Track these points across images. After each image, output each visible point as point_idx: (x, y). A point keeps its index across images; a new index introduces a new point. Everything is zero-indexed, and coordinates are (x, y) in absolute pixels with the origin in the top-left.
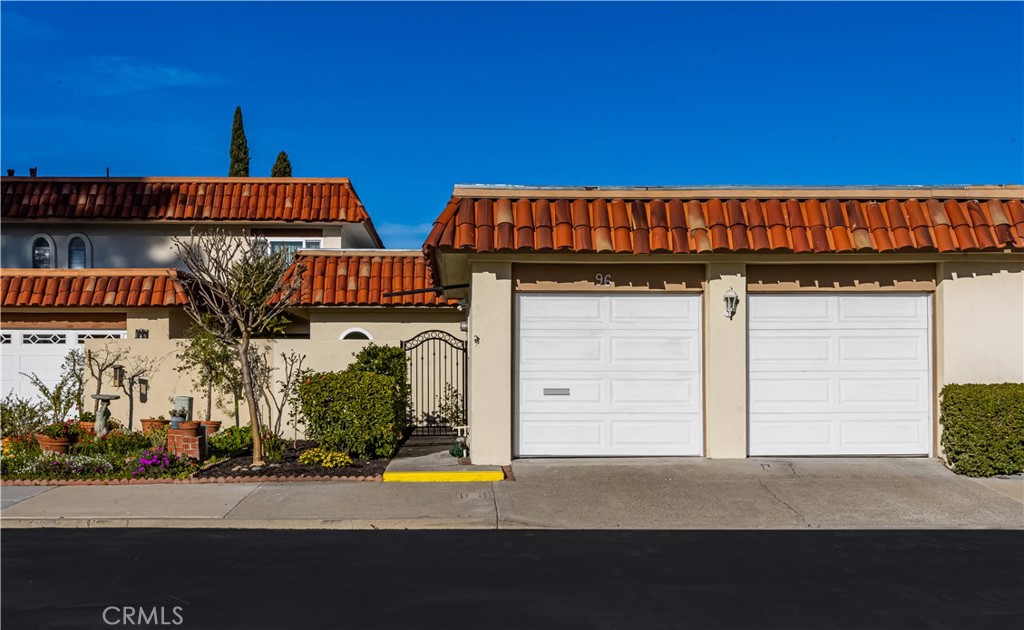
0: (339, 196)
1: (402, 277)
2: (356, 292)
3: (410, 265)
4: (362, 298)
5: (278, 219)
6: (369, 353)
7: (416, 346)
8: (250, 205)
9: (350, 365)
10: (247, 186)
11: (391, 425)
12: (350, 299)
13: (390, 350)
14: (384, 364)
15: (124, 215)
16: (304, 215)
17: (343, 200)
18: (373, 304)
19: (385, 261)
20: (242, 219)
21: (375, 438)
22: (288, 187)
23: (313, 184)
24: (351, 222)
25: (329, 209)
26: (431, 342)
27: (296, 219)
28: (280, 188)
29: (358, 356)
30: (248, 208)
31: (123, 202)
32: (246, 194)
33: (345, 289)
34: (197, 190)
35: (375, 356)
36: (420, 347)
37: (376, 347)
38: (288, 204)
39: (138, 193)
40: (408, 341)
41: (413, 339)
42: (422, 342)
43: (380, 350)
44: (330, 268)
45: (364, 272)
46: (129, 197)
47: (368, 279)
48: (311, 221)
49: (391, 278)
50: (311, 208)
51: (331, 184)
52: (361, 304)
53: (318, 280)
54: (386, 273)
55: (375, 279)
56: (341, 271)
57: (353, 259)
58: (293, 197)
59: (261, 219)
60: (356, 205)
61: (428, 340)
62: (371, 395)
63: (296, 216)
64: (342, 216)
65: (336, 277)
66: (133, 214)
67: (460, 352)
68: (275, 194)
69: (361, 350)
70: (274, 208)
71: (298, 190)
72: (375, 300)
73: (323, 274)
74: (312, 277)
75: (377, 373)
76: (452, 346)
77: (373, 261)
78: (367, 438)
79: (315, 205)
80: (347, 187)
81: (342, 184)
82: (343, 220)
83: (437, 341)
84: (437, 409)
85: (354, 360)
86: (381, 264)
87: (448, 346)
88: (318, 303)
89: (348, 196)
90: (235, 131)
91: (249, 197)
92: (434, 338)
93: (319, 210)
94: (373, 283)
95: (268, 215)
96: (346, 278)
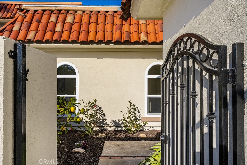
1: (97, 24)
2: (62, 32)
3: (103, 16)
4: (65, 37)
19: (85, 13)
33: (53, 30)
44: (45, 17)
45: (69, 20)
47: (72, 24)
49: (89, 24)
53: (34, 25)
54: (85, 20)
55: (77, 25)
56: (53, 19)
57: (62, 12)
65: (48, 23)
73: (39, 22)
74: (30, 23)
77: (77, 13)
86: (82, 16)
94: (75, 27)
96: (55, 24)
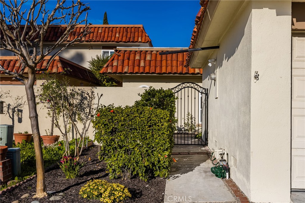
0: (139, 32)
1: (167, 60)
2: (144, 67)
4: (147, 70)
5: (113, 41)
6: (149, 94)
7: (178, 92)
8: (102, 36)
9: (136, 102)
10: (101, 28)
11: (167, 153)
12: (141, 71)
13: (164, 92)
14: (160, 101)
15: (49, 40)
16: (124, 40)
17: (140, 34)
18: (153, 73)
19: (158, 53)
20: (98, 41)
21: (153, 164)
22: (117, 29)
23: (128, 27)
24: (144, 43)
25: (134, 37)
26: (186, 89)
27: (120, 41)
28: (114, 29)
29: (142, 95)
30: (101, 37)
31: (50, 34)
32: (100, 31)
33: (139, 66)
34: (80, 30)
35: (154, 96)
36: (180, 92)
37: (154, 90)
38: (117, 35)
39: (56, 31)
40: (173, 89)
41: (176, 87)
42: (181, 89)
43: (157, 91)
44: (132, 56)
45: (148, 58)
46: (52, 33)
47: (150, 61)
48: (127, 42)
49: (161, 61)
50: (127, 37)
51: (136, 27)
52: (147, 73)
53: (126, 62)
54: (159, 58)
55: (154, 61)
56: (137, 57)
57: (143, 52)
58: (120, 33)
59: (106, 41)
60: (146, 36)
61: (184, 88)
62: (150, 126)
63: (120, 40)
64: (140, 40)
65: (135, 60)
66: (53, 40)
67: (204, 95)
68: (112, 31)
69: (144, 91)
70: (112, 37)
71: (122, 29)
72: (153, 71)
73: (129, 59)
74: (123, 60)
75: (155, 108)
76: (199, 91)
77: (153, 53)
78: (146, 164)
79: (129, 36)
80: (142, 28)
81: (140, 27)
82: (140, 42)
83: (190, 89)
84: (183, 124)
85: (139, 98)
86: (156, 54)
87: (197, 92)
88: (126, 73)
89: (142, 32)
90: (104, 20)
91: (101, 33)
92: (188, 87)
93: (130, 38)
94: (153, 63)
95: (109, 39)
96: (140, 61)
